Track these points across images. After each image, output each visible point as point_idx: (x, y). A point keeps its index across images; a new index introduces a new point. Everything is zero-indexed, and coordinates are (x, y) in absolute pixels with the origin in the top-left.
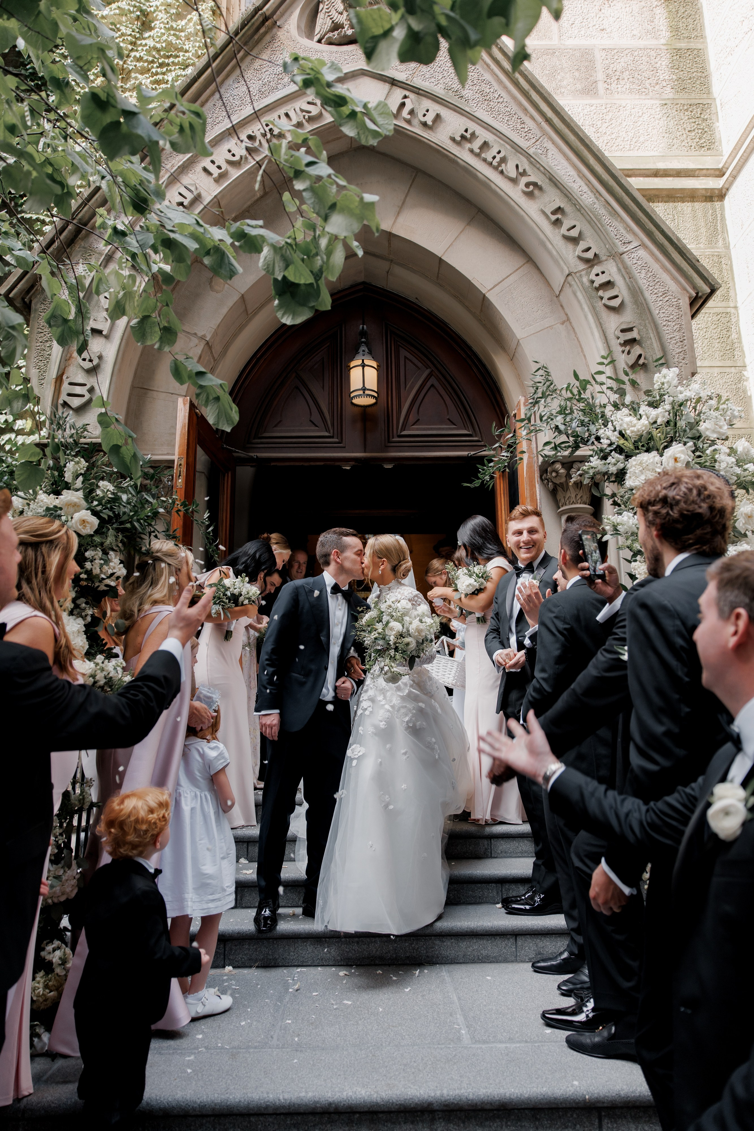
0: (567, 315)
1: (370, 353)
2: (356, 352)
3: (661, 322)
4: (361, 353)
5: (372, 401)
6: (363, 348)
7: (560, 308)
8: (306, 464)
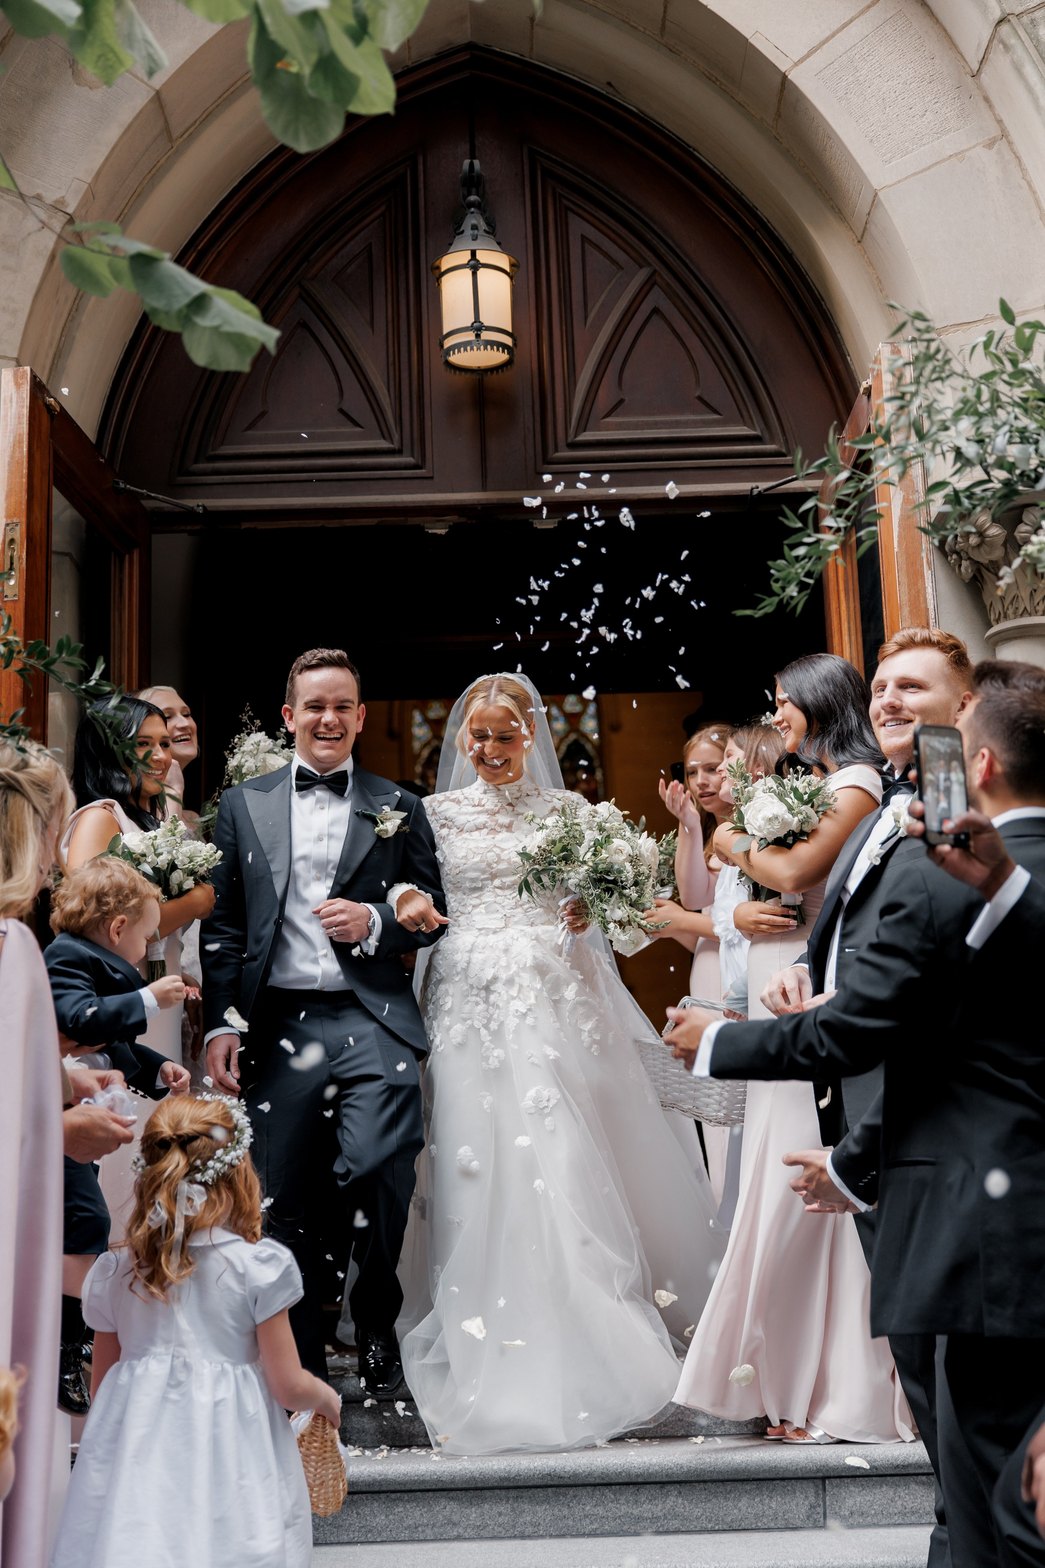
0: (1000, 122)
1: (492, 230)
2: (457, 231)
4: (469, 232)
5: (499, 357)
6: (474, 219)
7: (982, 104)
8: (334, 524)
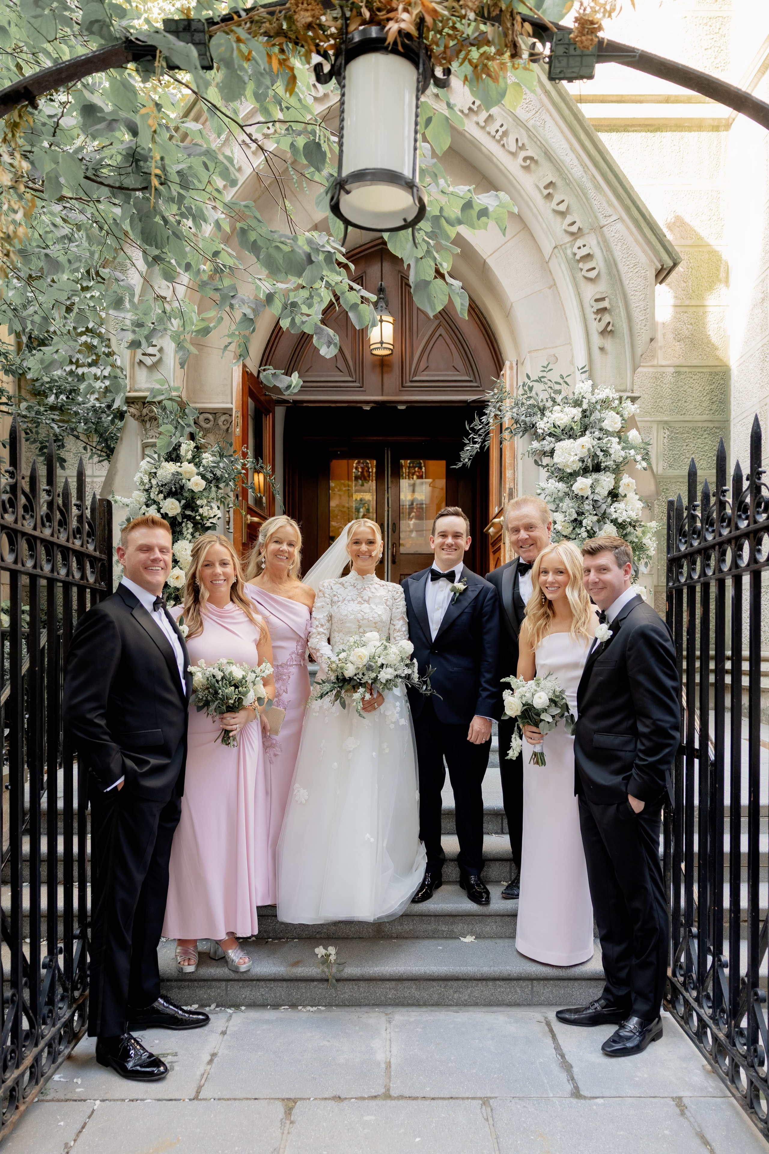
0: (554, 280)
1: (388, 309)
3: (629, 292)
4: (380, 308)
5: (388, 352)
6: (381, 304)
7: (549, 274)
